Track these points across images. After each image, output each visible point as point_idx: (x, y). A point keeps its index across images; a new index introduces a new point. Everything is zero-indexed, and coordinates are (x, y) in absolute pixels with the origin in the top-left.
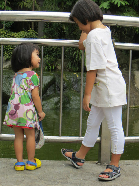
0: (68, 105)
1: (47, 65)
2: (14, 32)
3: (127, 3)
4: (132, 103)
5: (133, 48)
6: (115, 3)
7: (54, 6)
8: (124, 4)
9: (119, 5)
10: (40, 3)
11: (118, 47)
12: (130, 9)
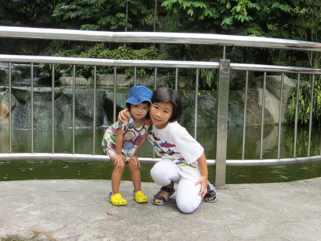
0: (189, 124)
1: (169, 83)
2: (135, 49)
3: (251, 18)
4: (255, 121)
5: (249, 69)
6: (239, 19)
7: (175, 23)
8: (248, 19)
9: (242, 21)
10: (162, 19)
11: (233, 68)
12: (254, 24)
